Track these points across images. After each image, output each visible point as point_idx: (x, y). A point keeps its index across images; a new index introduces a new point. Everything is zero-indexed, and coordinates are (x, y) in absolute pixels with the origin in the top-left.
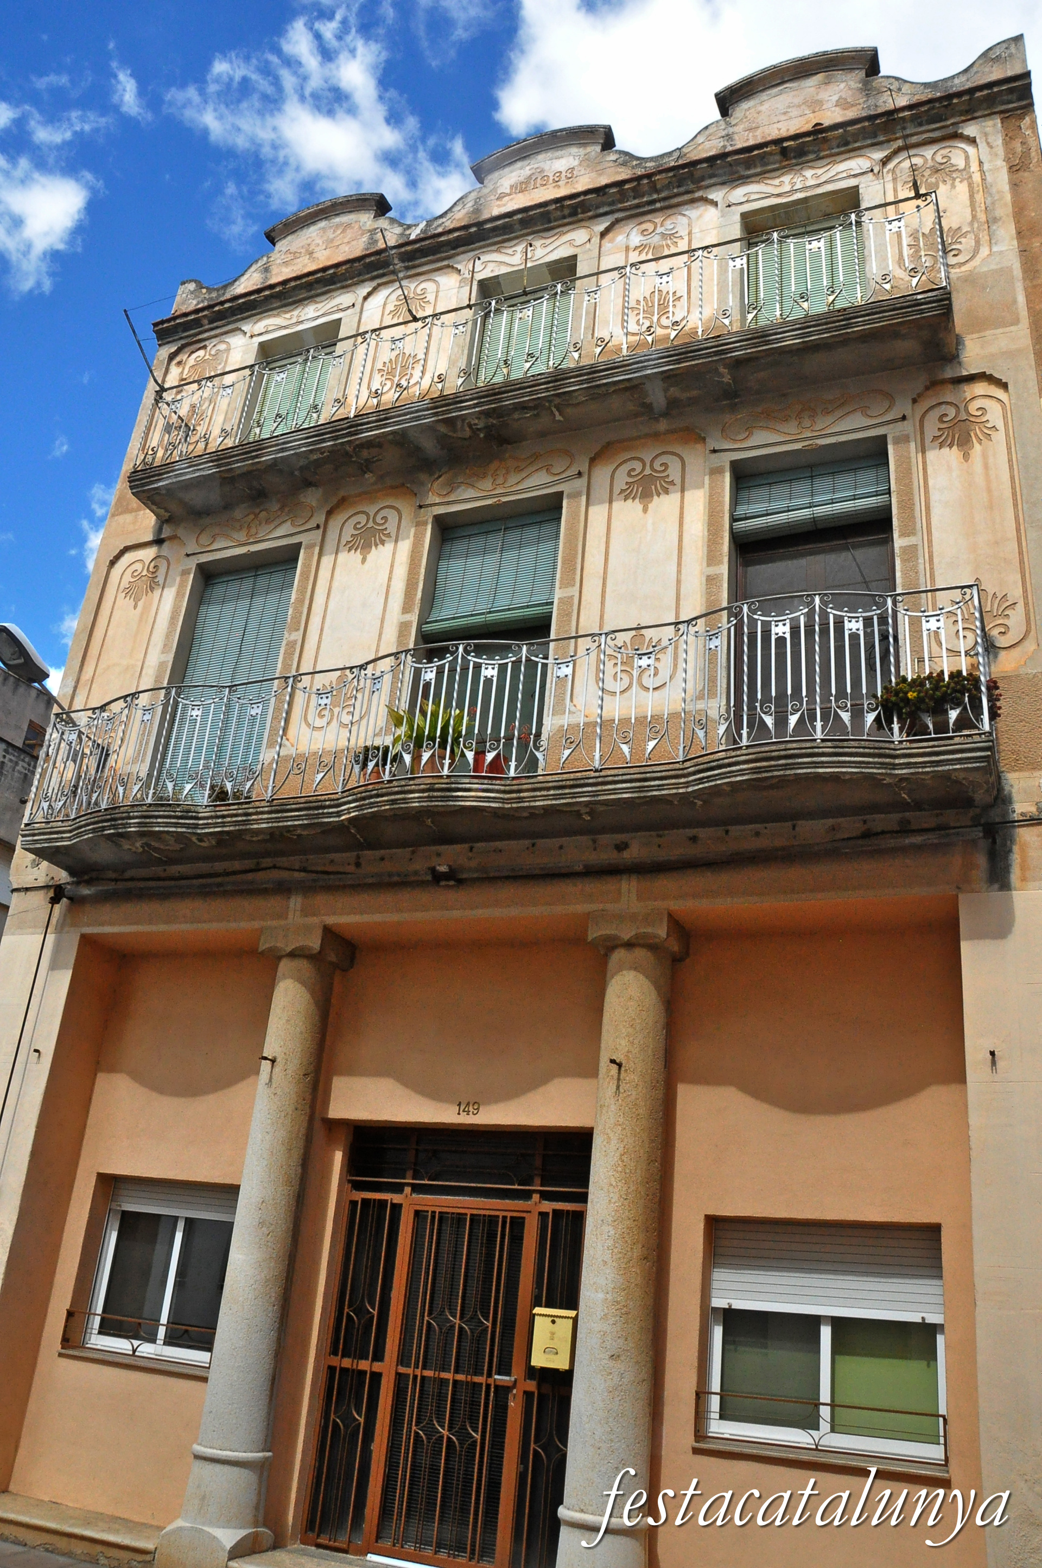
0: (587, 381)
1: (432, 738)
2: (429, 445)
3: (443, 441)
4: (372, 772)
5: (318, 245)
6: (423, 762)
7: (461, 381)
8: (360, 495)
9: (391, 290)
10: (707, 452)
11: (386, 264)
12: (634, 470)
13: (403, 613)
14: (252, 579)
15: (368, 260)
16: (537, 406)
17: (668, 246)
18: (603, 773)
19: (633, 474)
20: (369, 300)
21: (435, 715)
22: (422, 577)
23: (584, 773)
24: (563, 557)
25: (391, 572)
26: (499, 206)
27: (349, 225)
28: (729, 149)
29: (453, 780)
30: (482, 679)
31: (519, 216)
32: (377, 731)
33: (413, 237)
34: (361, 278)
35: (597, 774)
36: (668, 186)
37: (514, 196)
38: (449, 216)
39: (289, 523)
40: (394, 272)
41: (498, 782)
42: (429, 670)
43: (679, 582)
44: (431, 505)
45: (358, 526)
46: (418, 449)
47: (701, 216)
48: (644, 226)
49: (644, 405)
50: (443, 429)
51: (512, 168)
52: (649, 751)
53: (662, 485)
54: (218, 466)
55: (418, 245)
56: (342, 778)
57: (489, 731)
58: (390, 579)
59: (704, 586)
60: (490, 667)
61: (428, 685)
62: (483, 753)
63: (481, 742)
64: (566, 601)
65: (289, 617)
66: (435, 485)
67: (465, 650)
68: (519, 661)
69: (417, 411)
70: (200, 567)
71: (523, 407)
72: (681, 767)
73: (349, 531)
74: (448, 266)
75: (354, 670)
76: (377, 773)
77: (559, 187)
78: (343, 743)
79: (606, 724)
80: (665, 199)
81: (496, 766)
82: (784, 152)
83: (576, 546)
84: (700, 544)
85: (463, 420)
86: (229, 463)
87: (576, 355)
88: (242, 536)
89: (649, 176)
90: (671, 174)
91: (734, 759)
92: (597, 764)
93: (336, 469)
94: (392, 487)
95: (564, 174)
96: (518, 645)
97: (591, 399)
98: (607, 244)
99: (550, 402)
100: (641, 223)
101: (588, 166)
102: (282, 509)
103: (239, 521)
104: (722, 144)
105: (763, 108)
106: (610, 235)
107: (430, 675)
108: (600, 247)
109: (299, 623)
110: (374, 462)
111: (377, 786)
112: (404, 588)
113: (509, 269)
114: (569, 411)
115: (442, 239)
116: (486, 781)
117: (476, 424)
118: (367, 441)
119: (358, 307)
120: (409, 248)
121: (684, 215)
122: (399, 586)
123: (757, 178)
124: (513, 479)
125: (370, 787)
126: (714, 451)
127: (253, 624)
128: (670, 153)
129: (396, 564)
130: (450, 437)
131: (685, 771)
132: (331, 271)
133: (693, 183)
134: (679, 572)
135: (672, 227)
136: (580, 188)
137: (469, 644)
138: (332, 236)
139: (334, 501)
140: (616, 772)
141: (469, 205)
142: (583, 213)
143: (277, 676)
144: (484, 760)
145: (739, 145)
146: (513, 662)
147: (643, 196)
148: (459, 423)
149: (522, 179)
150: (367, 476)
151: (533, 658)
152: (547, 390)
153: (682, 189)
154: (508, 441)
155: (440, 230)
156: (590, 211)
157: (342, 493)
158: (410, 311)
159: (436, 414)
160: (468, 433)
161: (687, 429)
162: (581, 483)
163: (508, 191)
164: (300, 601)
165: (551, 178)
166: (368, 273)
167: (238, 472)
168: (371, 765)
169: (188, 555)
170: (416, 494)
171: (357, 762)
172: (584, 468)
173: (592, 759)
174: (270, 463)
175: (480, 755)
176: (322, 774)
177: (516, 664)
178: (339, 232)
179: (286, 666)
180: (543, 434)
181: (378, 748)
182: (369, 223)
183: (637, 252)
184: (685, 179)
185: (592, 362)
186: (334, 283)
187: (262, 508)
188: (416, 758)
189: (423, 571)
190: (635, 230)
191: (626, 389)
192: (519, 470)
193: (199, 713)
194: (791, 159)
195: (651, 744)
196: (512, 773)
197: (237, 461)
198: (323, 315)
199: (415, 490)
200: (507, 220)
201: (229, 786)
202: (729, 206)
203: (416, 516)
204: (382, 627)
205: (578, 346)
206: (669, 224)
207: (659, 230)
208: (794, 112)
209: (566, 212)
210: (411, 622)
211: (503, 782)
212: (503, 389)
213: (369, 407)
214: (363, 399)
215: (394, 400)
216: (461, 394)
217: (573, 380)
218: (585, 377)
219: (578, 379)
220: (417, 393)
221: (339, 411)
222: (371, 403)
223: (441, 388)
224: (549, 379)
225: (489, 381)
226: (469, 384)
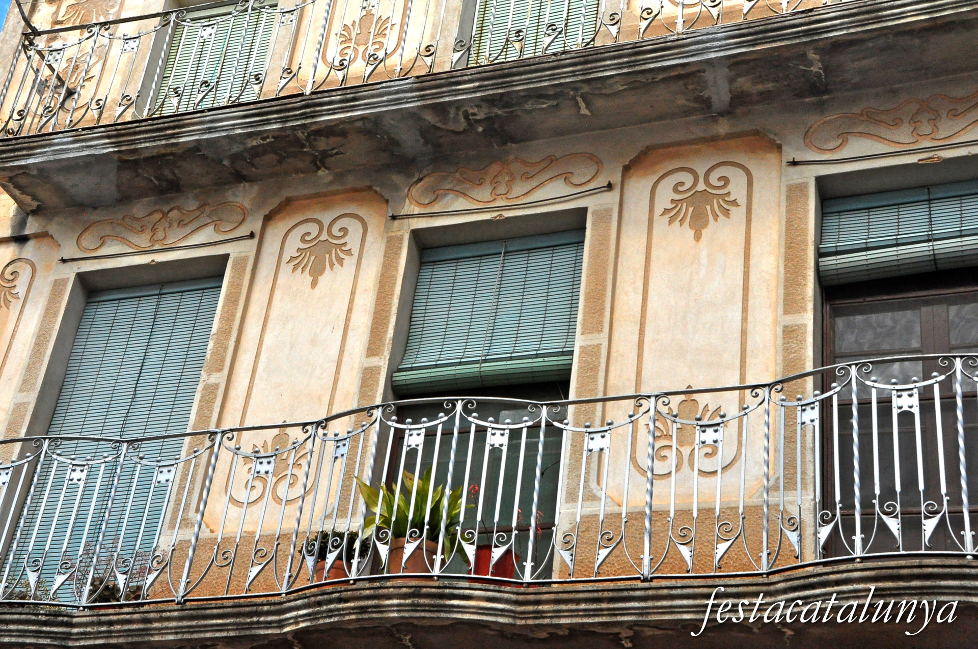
0: (629, 64)
1: (418, 524)
2: (409, 140)
3: (427, 133)
4: (331, 567)
6: (406, 556)
7: (456, 56)
8: (307, 197)
10: (784, 163)
12: (682, 184)
13: (368, 356)
14: (155, 300)
16: (559, 94)
18: (655, 584)
19: (681, 189)
21: (422, 495)
22: (394, 310)
23: (629, 583)
24: (586, 294)
25: (351, 301)
29: (446, 582)
30: (488, 448)
32: (329, 511)
35: (646, 585)
39: (211, 227)
41: (508, 589)
42: (415, 432)
43: (744, 333)
44: (408, 216)
45: (307, 238)
46: (395, 143)
49: (698, 99)
50: (430, 118)
52: (718, 556)
53: (720, 206)
54: (117, 144)
56: (287, 575)
57: (496, 519)
58: (350, 310)
59: (780, 341)
60: (498, 432)
61: (412, 452)
62: (489, 548)
63: (486, 532)
64: (591, 352)
65: (209, 352)
66: (415, 191)
67: (465, 408)
68: (537, 426)
69: (397, 92)
70: (81, 278)
71: (539, 95)
72: (766, 581)
73: (294, 244)
75: (309, 427)
76: (337, 568)
78: (290, 525)
79: (657, 515)
81: (504, 567)
83: (605, 280)
84: (773, 283)
85: (458, 109)
86: (133, 142)
87: (614, 30)
88: (143, 241)
91: (845, 575)
92: (646, 571)
93: (280, 162)
94: (355, 190)
96: (535, 405)
97: (631, 89)
99: (576, 89)
102: (201, 207)
103: (138, 219)
107: (415, 439)
109: (223, 360)
110: (332, 156)
111: (339, 588)
112: (370, 323)
114: (600, 103)
116: (492, 587)
117: (474, 114)
118: (327, 127)
122: (362, 320)
124: (518, 189)
125: (330, 589)
126: (794, 163)
127: (154, 359)
129: (358, 291)
130: (438, 129)
131: (772, 588)
134: (744, 319)
137: (470, 402)
139: (274, 203)
140: (673, 583)
143: (188, 431)
144: (489, 557)
146: (528, 427)
148: (452, 112)
150: (320, 173)
151: (556, 424)
152: (573, 73)
154: (514, 140)
157: (287, 193)
159: (422, 97)
160: (462, 125)
161: (756, 133)
162: (611, 198)
164: (225, 332)
167: (147, 154)
168: (331, 558)
169: (64, 261)
170: (387, 201)
171: (310, 553)
172: (616, 178)
173: (640, 565)
174: (191, 146)
175: (484, 550)
176: (259, 568)
177: (534, 430)
179: (203, 416)
180: (559, 133)
181: (341, 535)
185: (636, 40)
187: (172, 205)
188: (396, 551)
189: (396, 301)
191: (679, 77)
192: (527, 177)
193: (83, 476)
195: (722, 548)
196: (527, 578)
197: (146, 140)
199: (386, 196)
201: (121, 580)
203: (387, 229)
204: (338, 372)
205: (618, 18)
210: (378, 368)
211: (515, 589)
212: (514, 70)
213: (332, 82)
214: (323, 71)
215: (367, 75)
216: (458, 73)
217: (608, 62)
218: (626, 60)
219: (616, 61)
220: (398, 70)
221: (290, 84)
222: (335, 78)
223: (429, 64)
224: (577, 60)
225: (496, 59)
226: (468, 61)
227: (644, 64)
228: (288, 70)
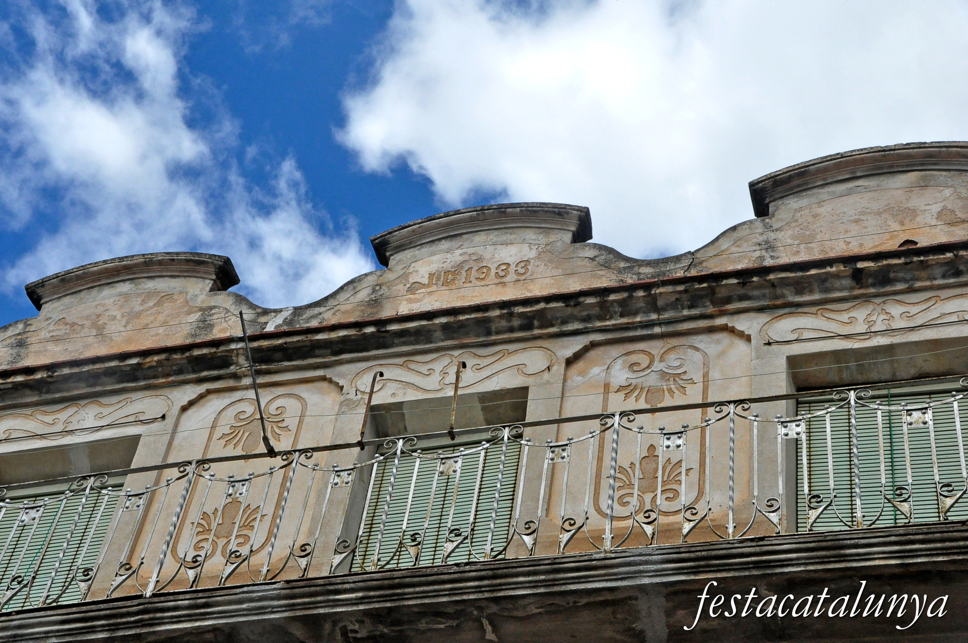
0: (546, 583)
5: (114, 318)
7: (338, 559)
9: (227, 401)
11: (225, 362)
15: (196, 352)
16: (460, 613)
17: (670, 391)
20: (190, 412)
26: (410, 301)
27: (169, 296)
28: (768, 262)
31: (444, 320)
33: (270, 328)
34: (181, 377)
36: (675, 305)
37: (434, 288)
38: (332, 302)
40: (235, 376)
47: (723, 353)
48: (634, 358)
50: (298, 632)
51: (434, 248)
55: (280, 341)
69: (261, 599)
71: (435, 612)
74: (323, 379)
77: (503, 284)
80: (669, 322)
82: (858, 276)
85: (334, 623)
87: (528, 540)
89: (647, 287)
90: (681, 288)
95: (513, 268)
97: (547, 613)
98: (575, 377)
99: (481, 608)
100: (628, 354)
101: (551, 261)
104: (757, 254)
105: (824, 210)
106: (580, 365)
108: (565, 380)
113: (420, 396)
114: (509, 627)
115: (320, 337)
117: (355, 631)
119: (170, 421)
120: (265, 343)
121: (697, 349)
123: (814, 309)
128: (678, 259)
132: (134, 361)
133: (714, 303)
135: (677, 363)
136: (537, 290)
138: (138, 308)
141: (364, 294)
142: (541, 327)
145: (785, 259)
147: (635, 314)
148: (327, 627)
149: (447, 266)
152: (479, 589)
153: (694, 312)
155: (314, 324)
156: (552, 325)
158: (266, 439)
159: (292, 607)
163: (425, 281)
165: (493, 271)
166: (194, 371)
178: (151, 304)
182: (201, 298)
183: (621, 395)
184: (701, 297)
185: (556, 555)
186: (135, 379)
190: (620, 361)
191: (606, 603)
194: (867, 287)
198: (109, 426)
200: (424, 323)
202: (769, 344)
205: (533, 527)
206: (673, 359)
207: (658, 366)
208: (872, 223)
209: (516, 323)
212: (407, 580)
213: (181, 582)
214: (170, 566)
215: (225, 576)
216: (339, 580)
217: (521, 579)
218: (543, 577)
219: (530, 578)
220: (265, 570)
221: (128, 582)
222: (185, 576)
223: (303, 566)
224: (483, 573)
225: (388, 563)
226: (352, 564)
227: (564, 584)
228: (127, 566)
